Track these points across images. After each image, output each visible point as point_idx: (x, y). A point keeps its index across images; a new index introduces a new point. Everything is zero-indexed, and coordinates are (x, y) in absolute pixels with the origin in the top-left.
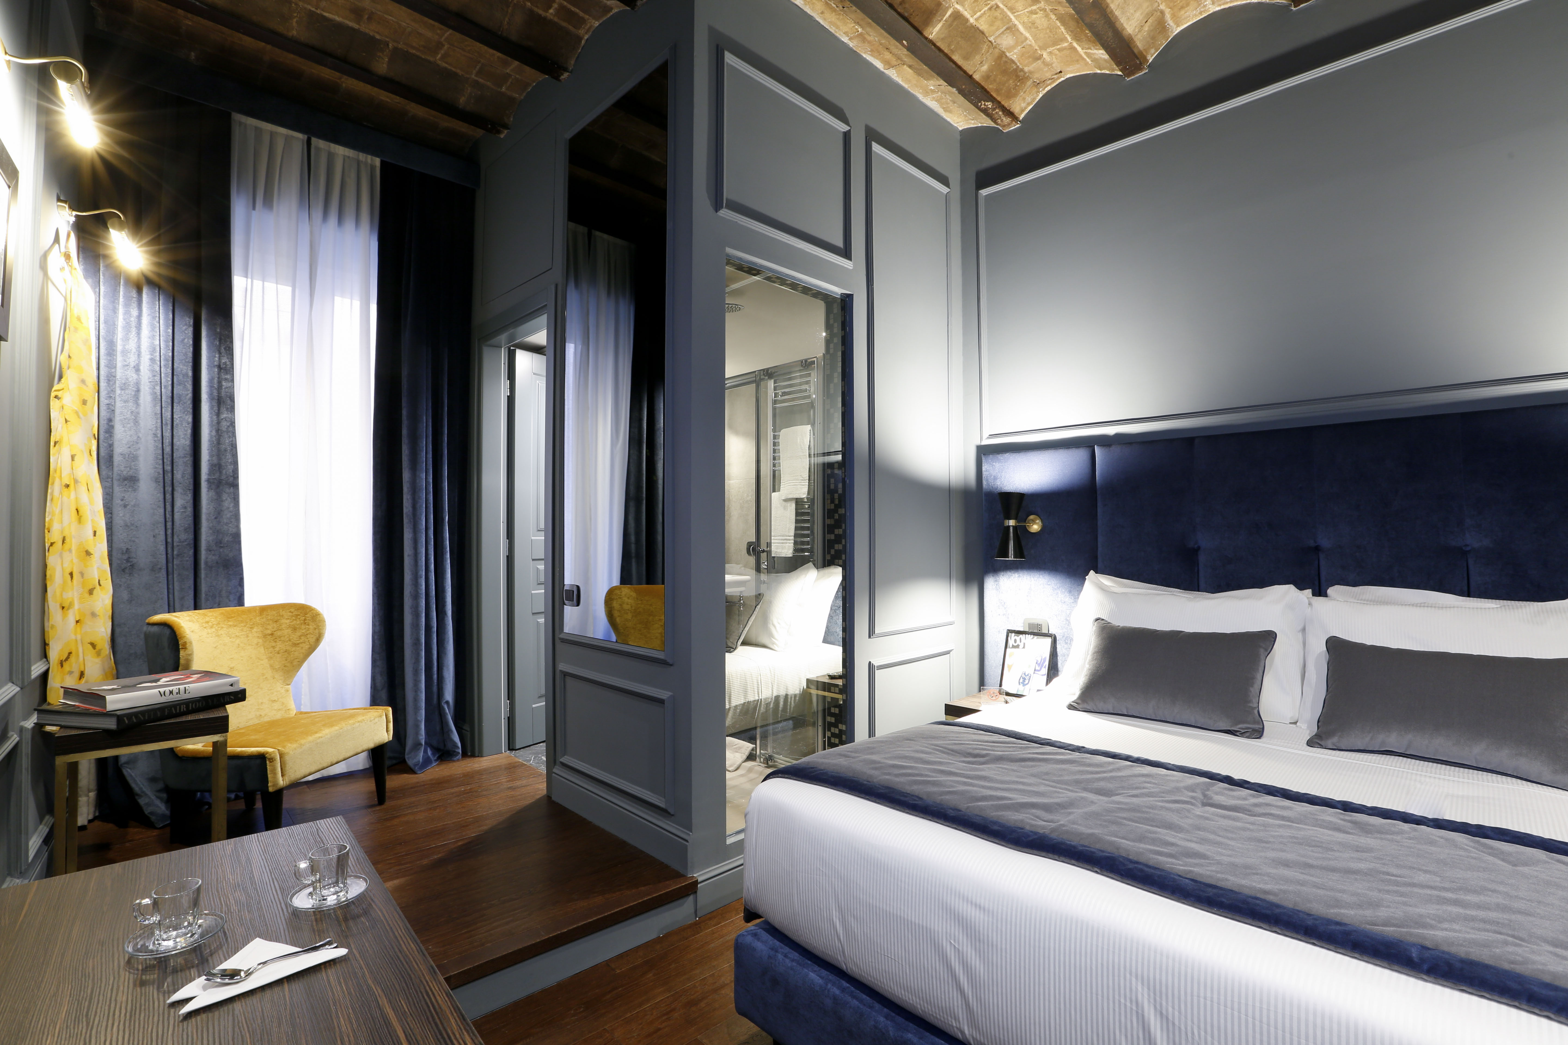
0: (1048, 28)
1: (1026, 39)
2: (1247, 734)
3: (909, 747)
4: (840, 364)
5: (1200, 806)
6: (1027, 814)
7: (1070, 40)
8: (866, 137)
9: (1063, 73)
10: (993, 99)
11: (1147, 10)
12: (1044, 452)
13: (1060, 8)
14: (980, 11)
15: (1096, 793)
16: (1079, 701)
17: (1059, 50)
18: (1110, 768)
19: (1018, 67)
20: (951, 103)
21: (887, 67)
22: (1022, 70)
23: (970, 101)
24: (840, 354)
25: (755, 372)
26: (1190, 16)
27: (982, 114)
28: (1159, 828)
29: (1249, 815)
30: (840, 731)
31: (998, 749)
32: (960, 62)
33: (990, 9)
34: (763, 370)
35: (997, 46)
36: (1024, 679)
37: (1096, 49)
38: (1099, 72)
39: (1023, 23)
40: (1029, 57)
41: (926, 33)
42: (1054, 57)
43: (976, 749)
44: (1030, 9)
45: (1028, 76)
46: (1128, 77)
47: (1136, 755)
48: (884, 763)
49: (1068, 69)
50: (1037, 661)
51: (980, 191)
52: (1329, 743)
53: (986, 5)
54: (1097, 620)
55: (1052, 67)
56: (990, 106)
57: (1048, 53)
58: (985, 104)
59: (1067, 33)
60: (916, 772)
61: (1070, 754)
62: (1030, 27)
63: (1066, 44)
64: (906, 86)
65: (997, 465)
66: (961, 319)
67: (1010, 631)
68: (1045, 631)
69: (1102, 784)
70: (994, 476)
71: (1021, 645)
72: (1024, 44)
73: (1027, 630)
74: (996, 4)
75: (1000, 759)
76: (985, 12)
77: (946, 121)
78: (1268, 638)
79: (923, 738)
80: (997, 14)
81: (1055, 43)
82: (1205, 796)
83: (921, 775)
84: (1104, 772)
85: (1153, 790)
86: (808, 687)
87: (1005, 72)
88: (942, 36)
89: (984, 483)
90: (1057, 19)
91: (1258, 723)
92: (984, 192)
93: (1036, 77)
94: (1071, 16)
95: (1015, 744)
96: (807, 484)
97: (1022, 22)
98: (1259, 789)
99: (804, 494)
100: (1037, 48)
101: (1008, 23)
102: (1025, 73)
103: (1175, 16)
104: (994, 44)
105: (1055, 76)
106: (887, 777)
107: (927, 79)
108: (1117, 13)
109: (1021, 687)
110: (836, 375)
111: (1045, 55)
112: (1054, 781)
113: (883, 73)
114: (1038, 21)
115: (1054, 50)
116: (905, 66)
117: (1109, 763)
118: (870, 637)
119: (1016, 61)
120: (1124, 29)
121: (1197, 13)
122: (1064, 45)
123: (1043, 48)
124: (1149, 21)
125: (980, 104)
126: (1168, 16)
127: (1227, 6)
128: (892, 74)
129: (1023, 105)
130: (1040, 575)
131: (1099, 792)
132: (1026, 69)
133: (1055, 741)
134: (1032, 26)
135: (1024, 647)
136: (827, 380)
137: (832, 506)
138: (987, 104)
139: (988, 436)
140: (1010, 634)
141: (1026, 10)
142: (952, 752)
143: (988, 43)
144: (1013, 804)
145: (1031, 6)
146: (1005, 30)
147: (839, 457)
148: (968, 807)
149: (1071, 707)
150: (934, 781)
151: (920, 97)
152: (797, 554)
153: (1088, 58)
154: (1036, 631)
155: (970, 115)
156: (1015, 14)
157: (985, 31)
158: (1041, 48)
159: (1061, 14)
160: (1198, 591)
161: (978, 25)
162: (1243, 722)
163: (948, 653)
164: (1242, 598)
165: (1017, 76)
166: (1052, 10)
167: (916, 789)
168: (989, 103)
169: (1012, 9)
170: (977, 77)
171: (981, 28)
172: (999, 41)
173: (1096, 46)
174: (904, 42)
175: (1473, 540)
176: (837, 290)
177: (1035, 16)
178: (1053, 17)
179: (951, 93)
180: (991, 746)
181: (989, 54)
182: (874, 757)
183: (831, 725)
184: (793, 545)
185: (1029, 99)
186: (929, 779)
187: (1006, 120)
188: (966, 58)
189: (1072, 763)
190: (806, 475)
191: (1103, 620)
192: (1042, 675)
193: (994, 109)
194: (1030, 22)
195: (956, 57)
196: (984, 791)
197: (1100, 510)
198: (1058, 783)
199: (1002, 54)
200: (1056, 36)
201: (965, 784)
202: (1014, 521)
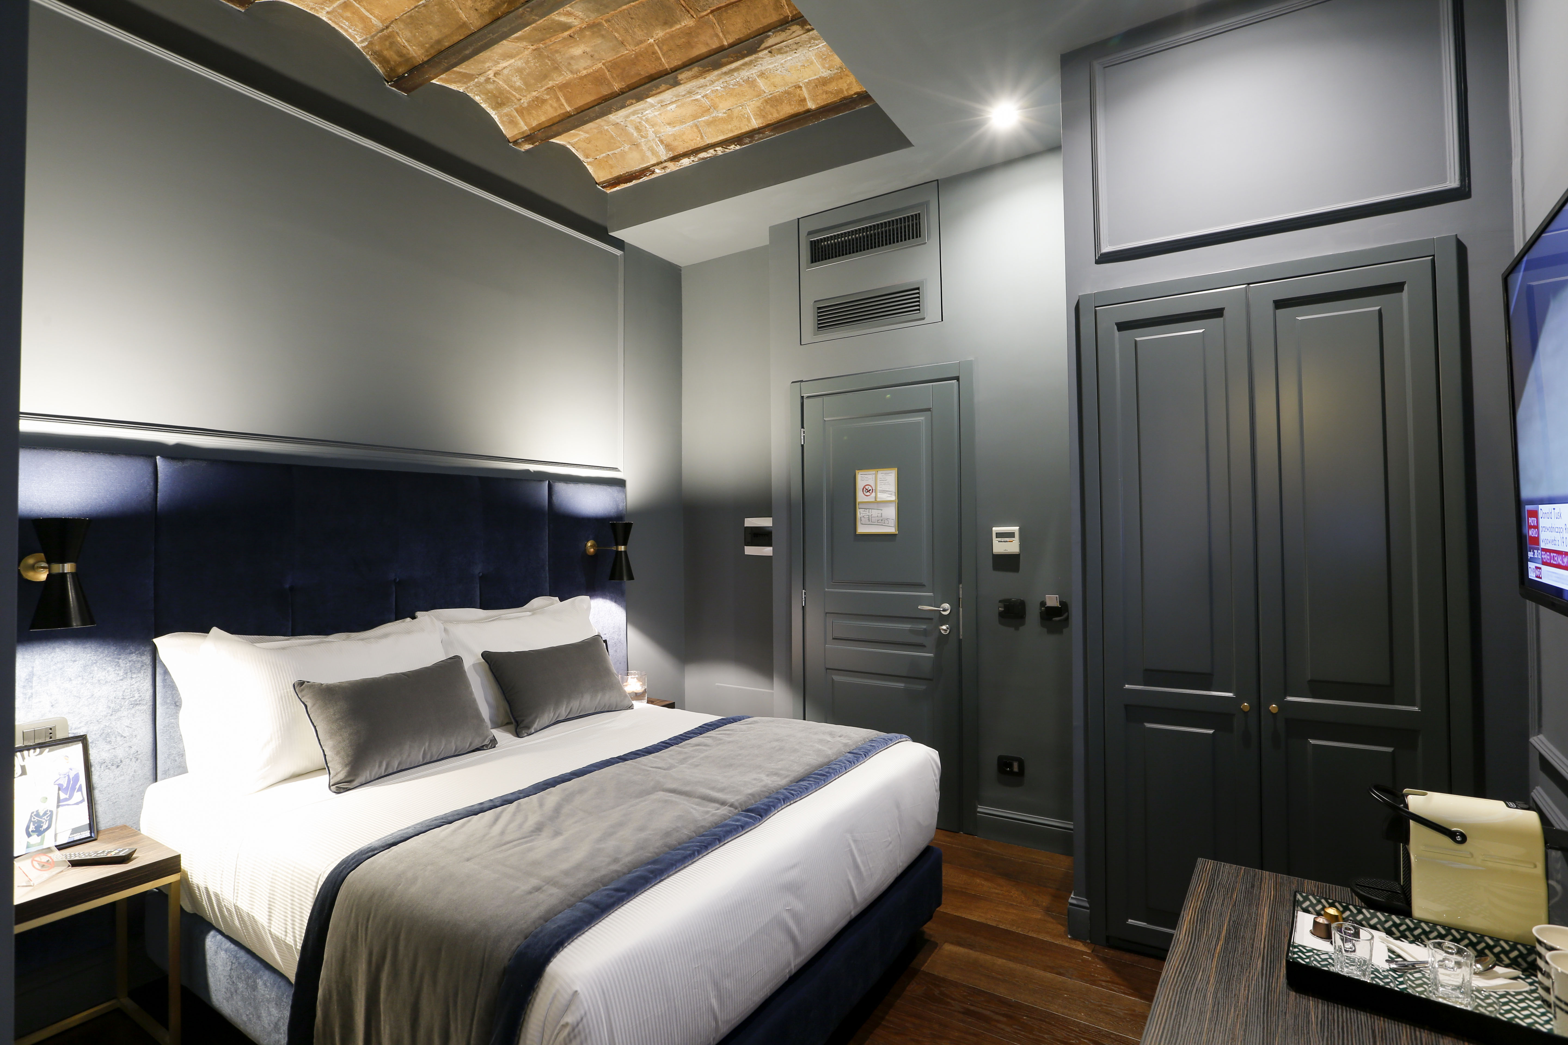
26: (305, 3)
54: (301, 684)
121: (311, 6)
127: (334, 26)
202: (73, 564)
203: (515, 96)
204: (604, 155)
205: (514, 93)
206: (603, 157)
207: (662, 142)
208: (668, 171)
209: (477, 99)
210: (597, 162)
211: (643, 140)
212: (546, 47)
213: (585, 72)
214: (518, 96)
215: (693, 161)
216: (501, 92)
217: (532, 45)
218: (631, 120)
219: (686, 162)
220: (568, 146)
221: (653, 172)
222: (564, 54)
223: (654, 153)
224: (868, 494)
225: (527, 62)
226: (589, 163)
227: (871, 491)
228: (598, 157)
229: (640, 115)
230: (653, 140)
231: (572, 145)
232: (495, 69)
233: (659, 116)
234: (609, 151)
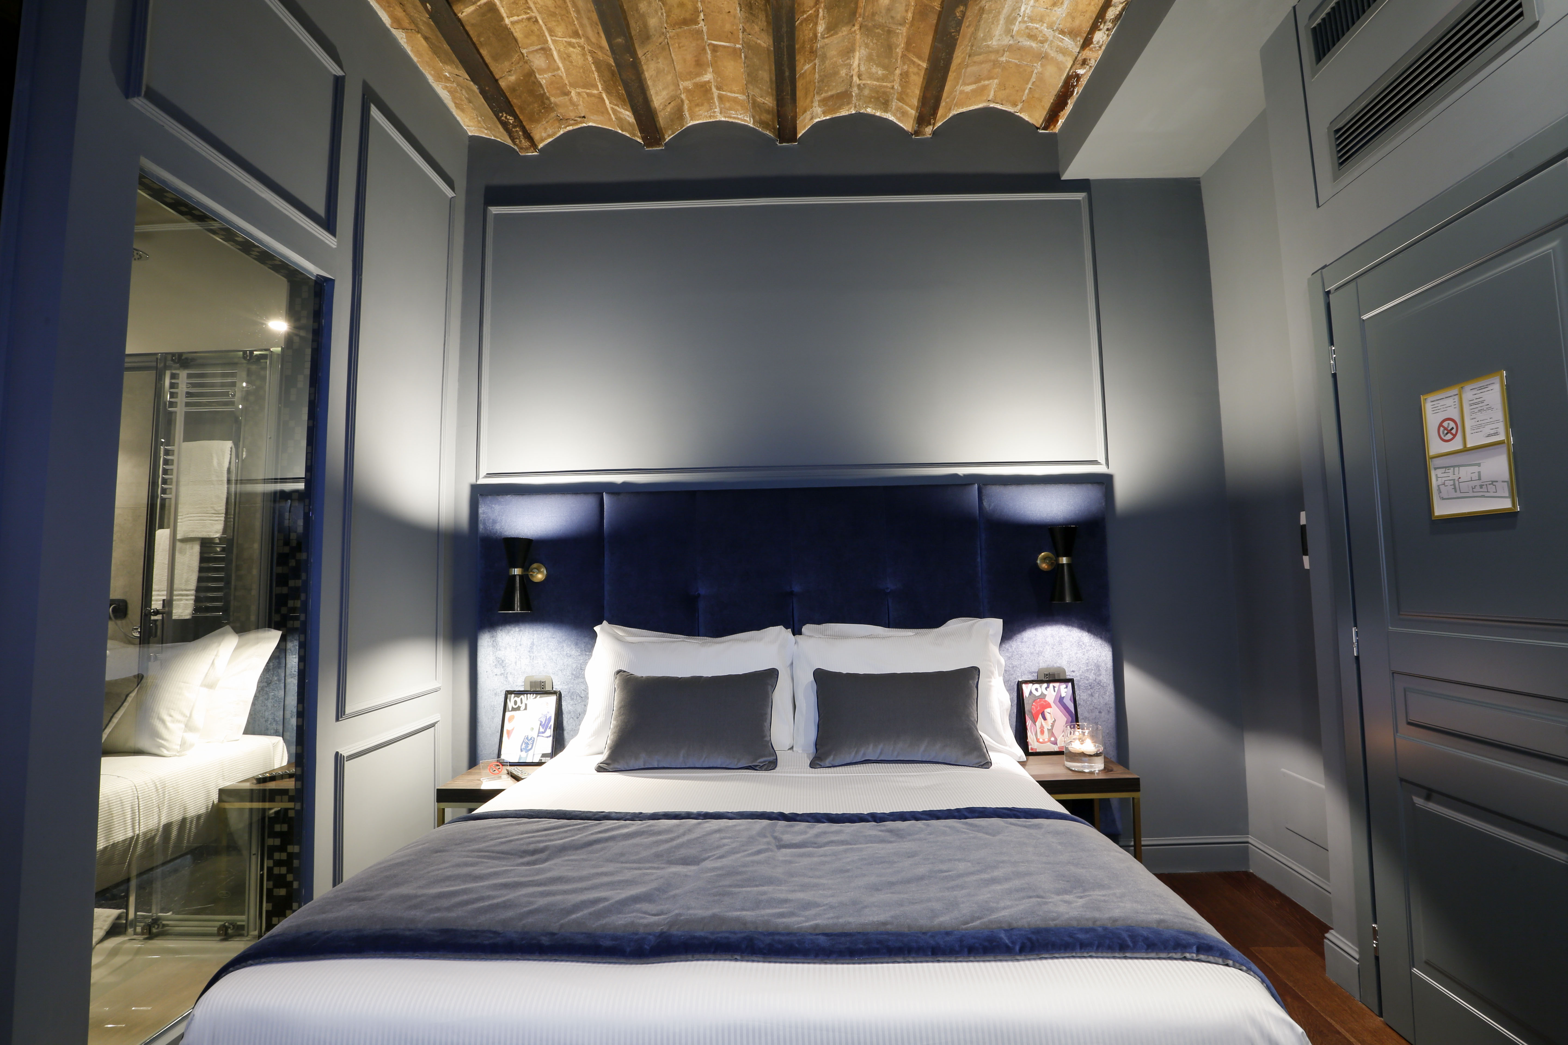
0: (582, 67)
1: (558, 69)
2: (766, 767)
3: (445, 862)
4: (308, 365)
5: (776, 850)
6: (633, 912)
7: (600, 89)
8: (364, 95)
9: (586, 119)
10: (516, 117)
11: (672, 93)
12: (550, 496)
13: (600, 53)
14: (518, 16)
15: (683, 864)
16: (608, 762)
17: (587, 94)
18: (681, 831)
19: (545, 93)
20: (466, 101)
21: (395, 25)
22: (548, 98)
23: (492, 108)
24: (309, 351)
25: (156, 354)
26: (702, 115)
27: (500, 126)
28: (763, 886)
29: (816, 847)
30: (291, 856)
31: (555, 837)
32: (488, 59)
33: (529, 19)
34: (173, 354)
35: (529, 62)
36: (527, 744)
37: (624, 109)
38: (620, 131)
39: (559, 51)
40: (558, 88)
41: (456, 8)
42: (581, 99)
43: (530, 843)
44: (568, 40)
45: (553, 107)
46: (647, 147)
47: (694, 809)
48: (423, 895)
49: (591, 117)
50: (541, 722)
51: (489, 208)
52: (827, 762)
53: (526, 13)
54: (619, 672)
55: (577, 109)
56: (511, 121)
57: (576, 92)
58: (506, 117)
59: (600, 81)
60: (474, 896)
61: (633, 824)
62: (565, 59)
63: (595, 92)
64: (415, 59)
65: (497, 508)
66: (458, 341)
67: (508, 693)
68: (548, 688)
69: (683, 852)
70: (493, 520)
71: (523, 707)
72: (556, 73)
73: (528, 689)
74: (536, 18)
75: (563, 849)
76: (522, 19)
77: (455, 119)
78: (771, 675)
79: (456, 845)
80: (535, 28)
81: (585, 86)
82: (775, 838)
83: (482, 899)
84: (678, 837)
85: (734, 845)
86: (220, 800)
87: (532, 92)
88: (473, 21)
89: (481, 527)
90: (593, 63)
91: (773, 755)
92: (494, 210)
93: (561, 111)
94: (609, 66)
95: (570, 826)
96: (223, 519)
97: (558, 49)
98: (809, 819)
99: (217, 532)
100: (567, 82)
101: (544, 44)
102: (551, 103)
103: (691, 109)
104: (526, 58)
105: (579, 119)
106: (436, 915)
107: (444, 62)
108: (649, 83)
109: (524, 754)
110: (301, 378)
111: (573, 94)
112: (634, 862)
113: (389, 30)
114: (574, 56)
115: (583, 92)
116: (419, 35)
117: (678, 825)
118: (337, 720)
119: (545, 87)
120: (652, 101)
121: (708, 116)
122: (593, 92)
123: (574, 85)
124: (672, 103)
125: (501, 115)
126: (686, 107)
127: (730, 120)
128: (401, 36)
129: (544, 135)
130: (543, 628)
131: (685, 861)
132: (553, 99)
133: (609, 812)
134: (566, 58)
135: (526, 709)
136: (287, 382)
137: (286, 550)
138: (508, 117)
139: (485, 474)
140: (509, 695)
141: (565, 39)
142: (503, 856)
143: (519, 54)
144: (612, 905)
145: (570, 37)
146: (540, 49)
147: (301, 486)
148: (562, 926)
149: (600, 769)
150: (504, 902)
151: (430, 79)
152: (198, 615)
153: (614, 114)
154: (539, 689)
155: (484, 123)
156: (553, 38)
157: (519, 40)
158: (571, 85)
159: (600, 59)
160: (698, 636)
161: (513, 30)
162: (762, 757)
163: (433, 725)
164: (745, 641)
165: (543, 103)
166: (590, 52)
167: (484, 921)
168: (511, 118)
169: (551, 31)
170: (503, 84)
171: (515, 34)
172: (531, 57)
173: (625, 105)
174: (428, 5)
175: (890, 585)
176: (312, 269)
177: (571, 49)
178: (590, 59)
179: (469, 89)
180: (546, 835)
181: (519, 65)
182: (404, 890)
183: (272, 850)
184: (192, 602)
185: (550, 131)
186: (495, 901)
187: (525, 143)
188: (495, 58)
189: (641, 835)
190: (222, 508)
191: (625, 672)
192: (547, 737)
193: (515, 127)
194: (566, 53)
195: (484, 52)
196: (569, 897)
197: (607, 558)
198: (640, 863)
199: (531, 74)
200: (588, 79)
201: (543, 894)
202: (520, 569)
203: (887, 87)
204: (1027, 91)
205: (885, 84)
206: (1028, 95)
207: (1062, 32)
208: (1093, 63)
209: (869, 111)
210: (1028, 105)
211: (1046, 45)
212: (863, 18)
213: (910, 15)
214: (889, 85)
215: (1108, 30)
216: (874, 89)
217: (854, 25)
218: (1018, 32)
219: (1101, 37)
220: (992, 105)
221: (1078, 77)
222: (881, 12)
223: (1064, 51)
224: (1449, 436)
225: (867, 46)
226: (1020, 111)
227: (1454, 431)
228: (1024, 98)
229: (1020, 19)
230: (1054, 37)
231: (994, 102)
232: (855, 72)
233: (1037, 4)
234: (1027, 84)
